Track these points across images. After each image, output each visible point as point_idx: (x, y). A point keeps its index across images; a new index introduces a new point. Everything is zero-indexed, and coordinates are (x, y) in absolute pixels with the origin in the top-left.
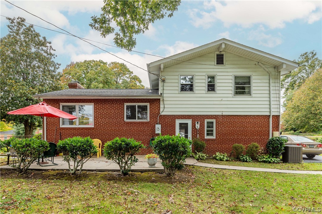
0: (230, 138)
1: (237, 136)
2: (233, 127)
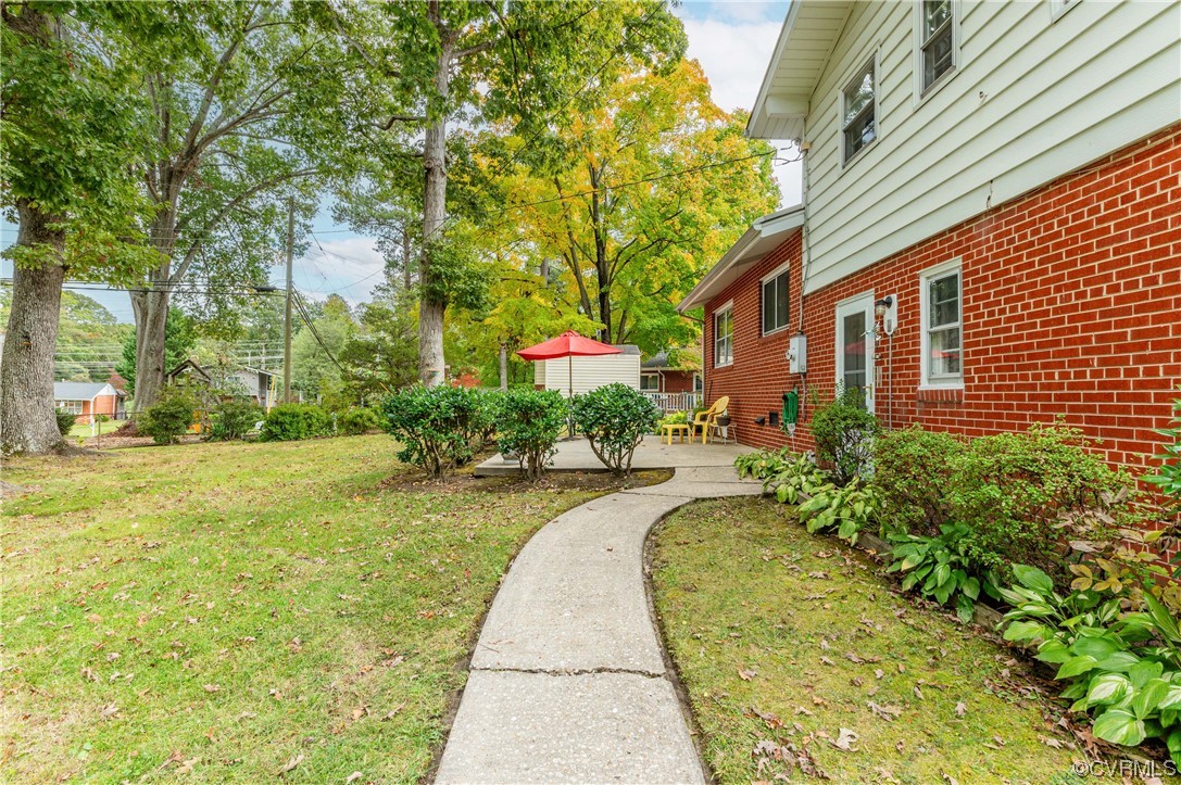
0: (1049, 387)
1: (1102, 362)
2: (1067, 287)
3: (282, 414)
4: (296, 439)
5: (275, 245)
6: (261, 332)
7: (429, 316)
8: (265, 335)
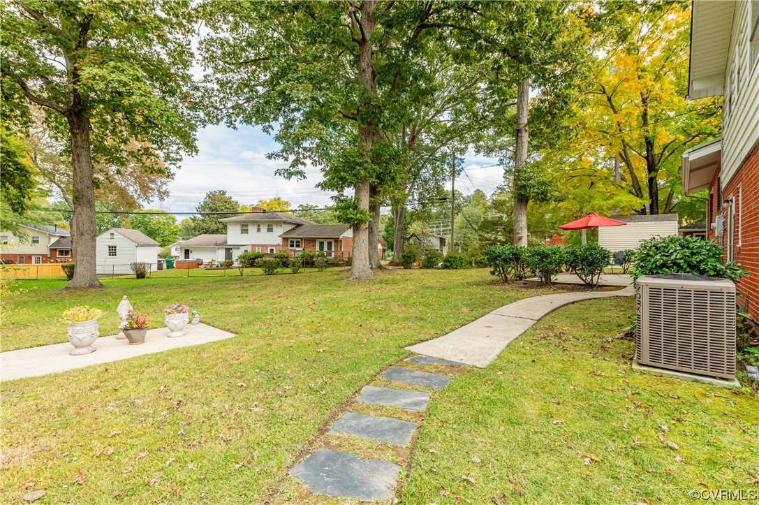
3: (451, 257)
4: (456, 268)
5: (447, 172)
6: (440, 215)
7: (519, 207)
8: (442, 216)
